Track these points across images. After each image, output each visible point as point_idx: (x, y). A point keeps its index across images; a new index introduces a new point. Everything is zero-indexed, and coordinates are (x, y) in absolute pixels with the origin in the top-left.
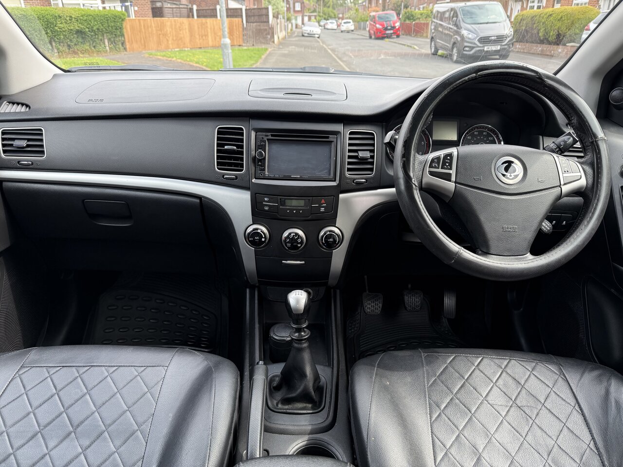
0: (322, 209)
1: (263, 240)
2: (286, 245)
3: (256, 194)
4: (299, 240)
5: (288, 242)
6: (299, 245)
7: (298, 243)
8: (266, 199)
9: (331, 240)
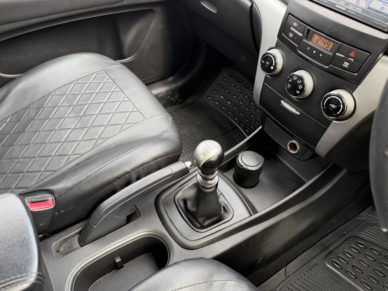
0: (346, 64)
1: (272, 68)
2: (287, 85)
3: (290, 14)
4: (300, 87)
5: (289, 83)
6: (298, 92)
7: (298, 90)
8: (295, 24)
9: (333, 106)
